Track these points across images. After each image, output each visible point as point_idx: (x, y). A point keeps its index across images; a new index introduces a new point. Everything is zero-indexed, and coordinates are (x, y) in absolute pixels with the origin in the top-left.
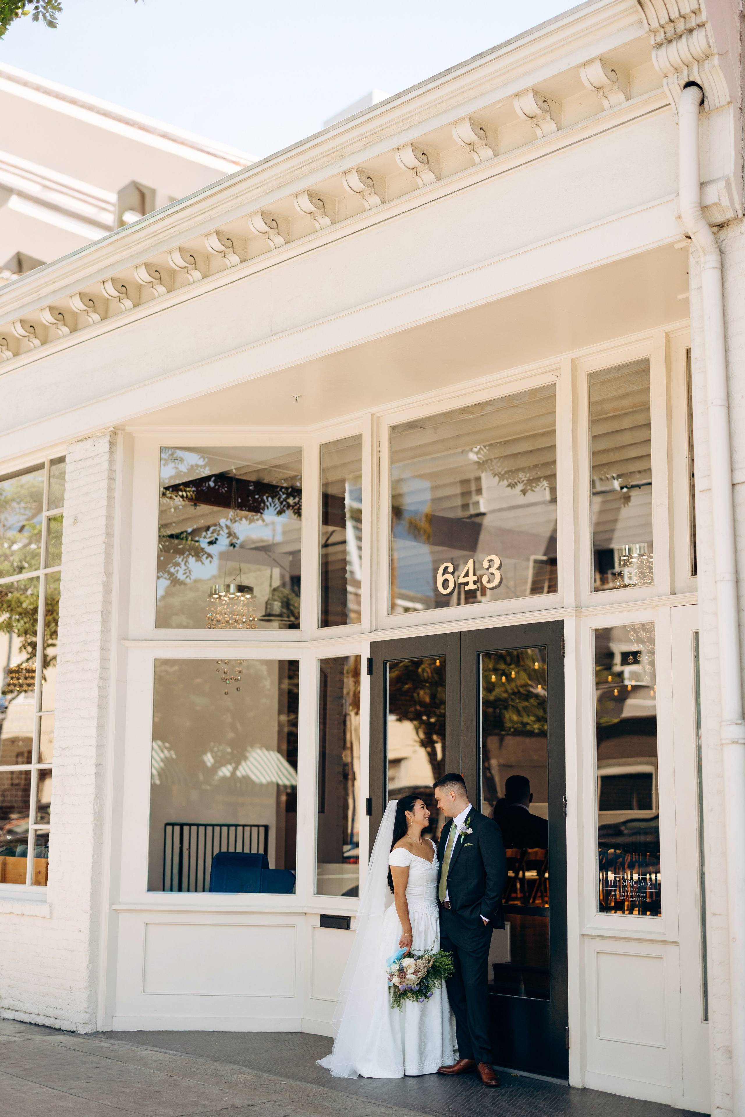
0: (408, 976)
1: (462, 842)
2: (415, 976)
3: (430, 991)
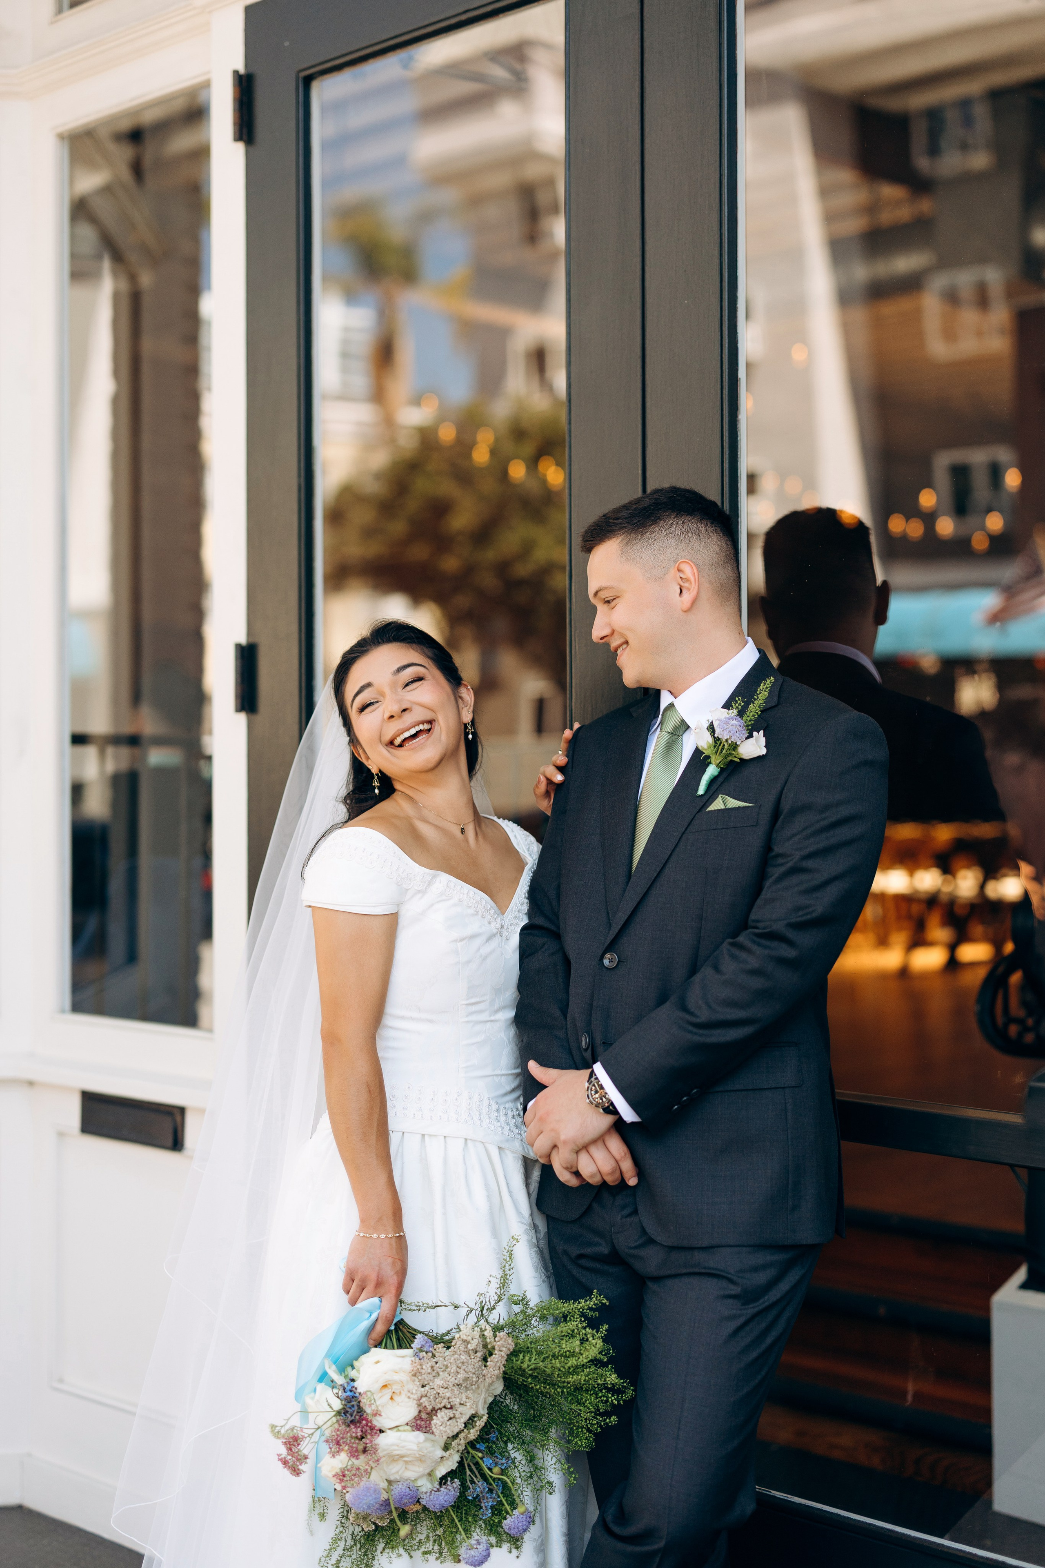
0: (387, 1441)
1: (701, 791)
2: (419, 1437)
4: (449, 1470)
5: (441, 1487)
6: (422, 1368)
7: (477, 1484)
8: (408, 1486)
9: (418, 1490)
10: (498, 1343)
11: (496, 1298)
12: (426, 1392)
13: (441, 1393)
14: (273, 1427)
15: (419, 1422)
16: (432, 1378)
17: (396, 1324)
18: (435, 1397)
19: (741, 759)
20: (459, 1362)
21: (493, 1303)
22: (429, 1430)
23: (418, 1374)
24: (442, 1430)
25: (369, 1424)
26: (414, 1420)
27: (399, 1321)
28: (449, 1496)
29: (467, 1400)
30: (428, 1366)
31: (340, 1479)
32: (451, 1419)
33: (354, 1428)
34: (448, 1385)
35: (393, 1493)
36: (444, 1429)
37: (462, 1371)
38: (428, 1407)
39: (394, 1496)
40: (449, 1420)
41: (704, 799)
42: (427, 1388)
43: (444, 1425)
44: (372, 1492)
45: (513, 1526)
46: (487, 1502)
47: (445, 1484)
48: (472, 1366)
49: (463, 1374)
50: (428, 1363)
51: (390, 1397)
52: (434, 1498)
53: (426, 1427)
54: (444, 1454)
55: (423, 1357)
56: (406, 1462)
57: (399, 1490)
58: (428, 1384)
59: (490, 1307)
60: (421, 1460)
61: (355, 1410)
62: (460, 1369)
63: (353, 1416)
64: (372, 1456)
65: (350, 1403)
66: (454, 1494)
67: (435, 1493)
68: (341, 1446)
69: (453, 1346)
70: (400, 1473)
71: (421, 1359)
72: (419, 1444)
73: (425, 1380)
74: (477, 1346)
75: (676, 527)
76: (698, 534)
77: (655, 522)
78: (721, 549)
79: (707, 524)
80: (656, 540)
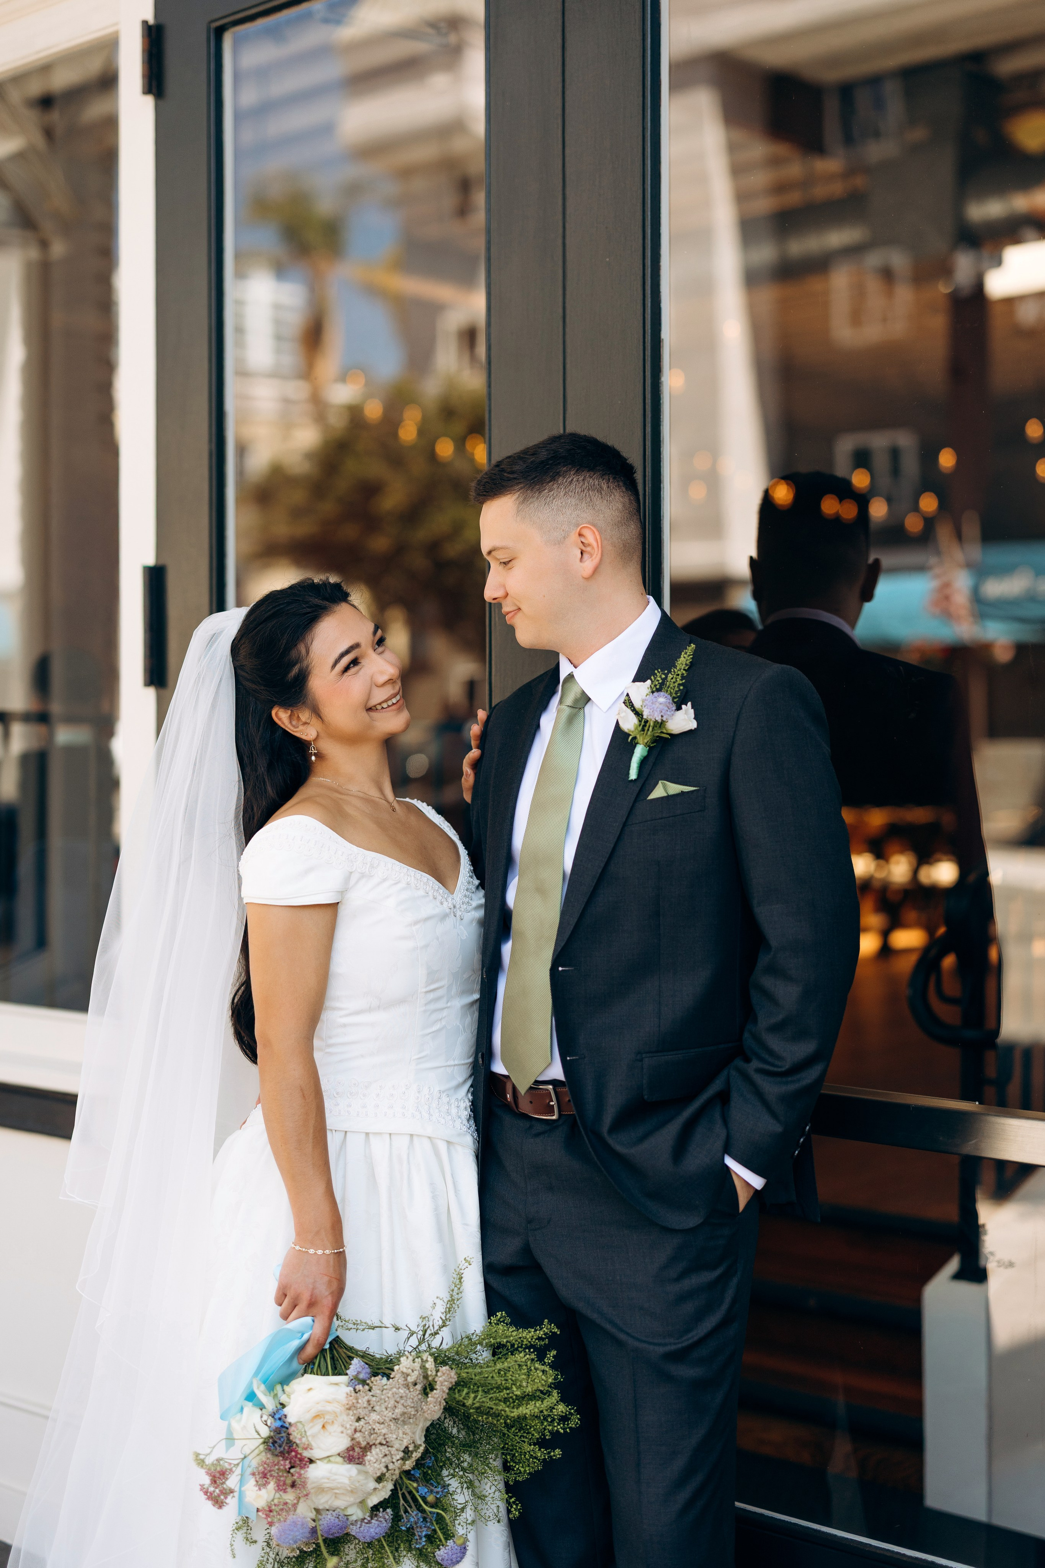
1: (633, 775)
4: (382, 1499)
5: (372, 1519)
6: (358, 1402)
7: (411, 1514)
8: (337, 1516)
9: (347, 1519)
10: (440, 1379)
11: (441, 1322)
12: (361, 1427)
13: (376, 1429)
14: (197, 1455)
15: (351, 1453)
16: (368, 1413)
17: (331, 1343)
18: (370, 1433)
20: (397, 1396)
21: (436, 1328)
22: (362, 1462)
23: (354, 1408)
24: (376, 1467)
25: (299, 1456)
26: (346, 1451)
27: (334, 1340)
28: (380, 1528)
29: (404, 1436)
30: (364, 1400)
31: (266, 1515)
32: (386, 1455)
33: (282, 1460)
34: (385, 1420)
35: (321, 1522)
36: (378, 1467)
37: (400, 1406)
38: (362, 1442)
39: (322, 1527)
40: (383, 1457)
42: (362, 1422)
43: (378, 1463)
44: (299, 1526)
45: (446, 1558)
46: (421, 1532)
47: (376, 1515)
48: (411, 1400)
49: (401, 1408)
50: (364, 1397)
51: (321, 1426)
52: (364, 1530)
53: (359, 1458)
54: (377, 1485)
55: (359, 1391)
56: (336, 1493)
57: (327, 1520)
58: (364, 1418)
59: (433, 1332)
60: (352, 1492)
61: (284, 1441)
62: (398, 1402)
63: (280, 1446)
64: (300, 1490)
65: (280, 1433)
66: (384, 1525)
67: (364, 1524)
68: (268, 1479)
69: (392, 1378)
70: (329, 1503)
71: (357, 1391)
72: (351, 1477)
73: (360, 1413)
74: (417, 1377)
75: (576, 485)
76: (600, 490)
77: (553, 479)
78: (624, 506)
79: (609, 479)
80: (554, 499)
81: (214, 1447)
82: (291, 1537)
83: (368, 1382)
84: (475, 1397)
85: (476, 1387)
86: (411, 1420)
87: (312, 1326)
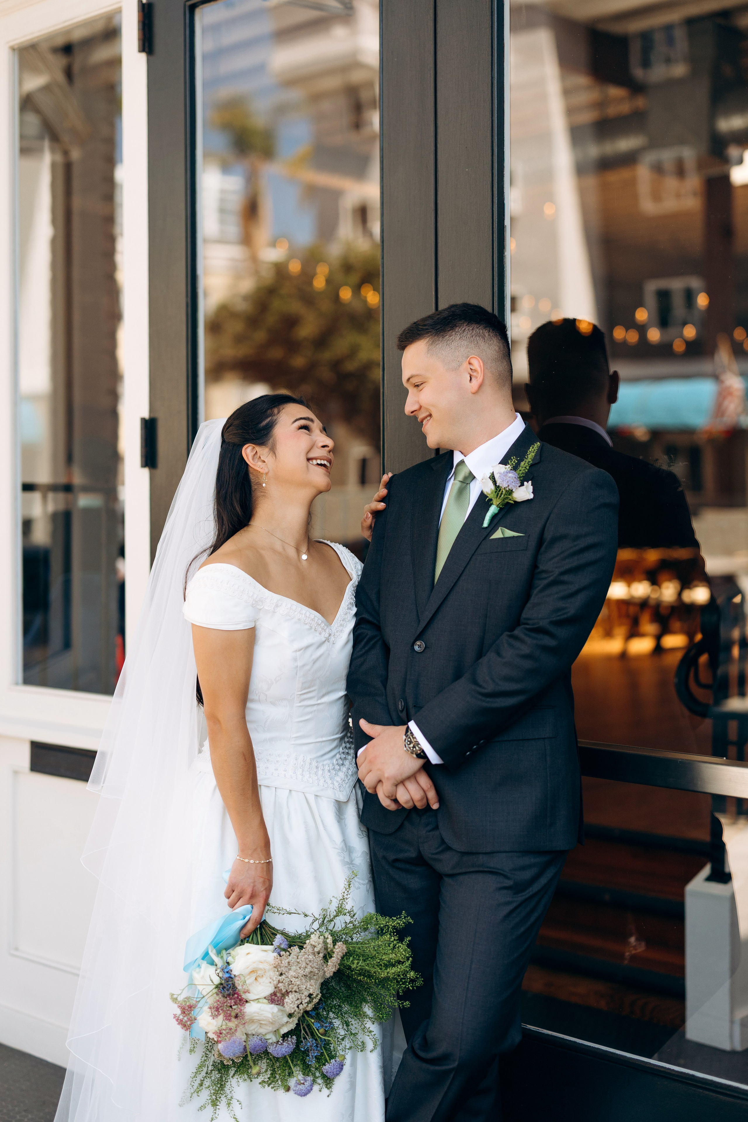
0: (250, 1009)
1: (486, 524)
2: (274, 1009)
3: (332, 1057)
4: (290, 1029)
5: (283, 1042)
6: (282, 963)
7: (308, 1040)
8: (260, 1039)
9: (267, 1042)
10: (337, 950)
11: (334, 913)
12: (283, 980)
13: (293, 981)
14: (172, 995)
15: (273, 997)
16: (287, 970)
18: (289, 983)
19: (515, 502)
20: (307, 960)
21: (332, 917)
22: (280, 1003)
23: (278, 967)
24: (291, 1007)
25: (240, 997)
26: (270, 996)
28: (289, 1049)
29: (311, 987)
30: (286, 962)
31: (217, 1036)
32: (298, 999)
33: (229, 1000)
34: (299, 976)
35: (249, 1043)
36: (293, 1007)
37: (309, 967)
38: (283, 990)
39: (250, 1046)
40: (296, 1000)
41: (488, 531)
42: (283, 977)
43: (293, 1004)
44: (236, 1044)
45: (330, 1071)
46: (314, 1053)
47: (286, 1040)
48: (316, 964)
49: (310, 969)
50: (286, 960)
51: (255, 978)
52: (278, 1049)
53: (278, 1001)
54: (289, 1020)
55: (283, 955)
56: (261, 1024)
57: (254, 1041)
58: (285, 974)
59: (329, 919)
60: (272, 1023)
61: (230, 987)
62: (308, 965)
63: (228, 990)
64: (240, 1020)
65: (228, 982)
66: (292, 1046)
67: (278, 1045)
68: (219, 1012)
69: (305, 948)
70: (256, 1030)
71: (281, 955)
72: (273, 1013)
73: (283, 970)
74: (320, 949)
75: (467, 332)
76: (484, 337)
77: (452, 328)
78: (499, 349)
79: (490, 330)
80: (453, 341)
81: (183, 990)
82: (231, 1051)
83: (288, 950)
84: (358, 963)
85: (358, 957)
86: (315, 977)
87: (252, 911)
